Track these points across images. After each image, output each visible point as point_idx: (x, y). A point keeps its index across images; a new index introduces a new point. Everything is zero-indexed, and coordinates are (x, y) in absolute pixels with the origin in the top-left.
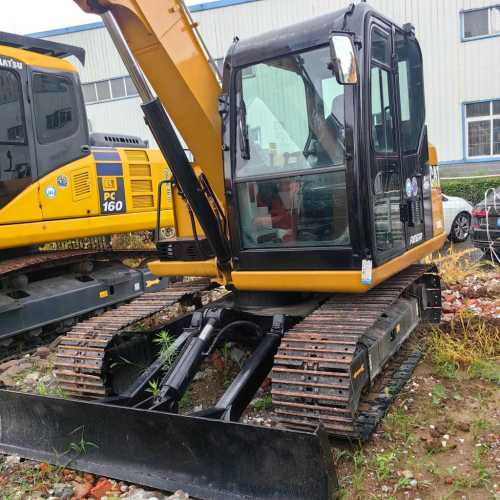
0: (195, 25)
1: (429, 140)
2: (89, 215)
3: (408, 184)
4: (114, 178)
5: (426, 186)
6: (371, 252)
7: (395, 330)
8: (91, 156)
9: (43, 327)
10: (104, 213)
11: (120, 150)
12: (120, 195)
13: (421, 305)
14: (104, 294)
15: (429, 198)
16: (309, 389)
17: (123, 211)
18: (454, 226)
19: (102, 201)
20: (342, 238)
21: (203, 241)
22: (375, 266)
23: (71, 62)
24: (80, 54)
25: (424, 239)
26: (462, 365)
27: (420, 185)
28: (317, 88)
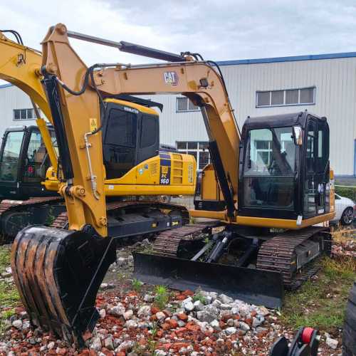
0: (233, 111)
1: (330, 167)
2: (155, 184)
3: (319, 187)
4: (167, 167)
5: (327, 188)
6: (302, 213)
7: (308, 253)
8: (159, 156)
9: (129, 237)
10: (161, 184)
11: (171, 154)
12: (168, 176)
13: (321, 246)
14: (154, 225)
15: (328, 196)
16: (273, 264)
17: (169, 184)
18: (344, 214)
19: (161, 178)
20: (290, 206)
21: (223, 202)
22: (303, 219)
23: (156, 110)
24: (161, 106)
25: (325, 212)
26: (339, 274)
27: (325, 188)
28: (278, 137)
